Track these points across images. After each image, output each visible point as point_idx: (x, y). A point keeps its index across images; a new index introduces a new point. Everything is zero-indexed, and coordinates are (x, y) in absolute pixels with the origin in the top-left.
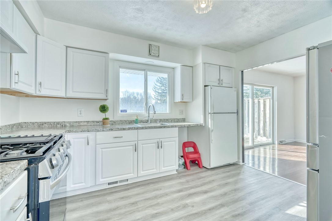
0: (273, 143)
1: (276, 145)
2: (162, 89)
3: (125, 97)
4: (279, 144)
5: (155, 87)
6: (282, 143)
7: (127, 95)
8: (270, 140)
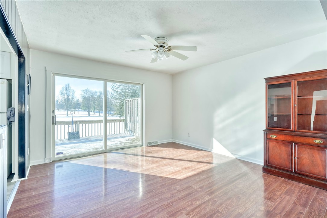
0: (142, 145)
1: (144, 147)
2: (121, 88)
3: (86, 96)
4: (148, 146)
5: (114, 86)
6: (152, 144)
7: (88, 94)
8: (140, 143)
